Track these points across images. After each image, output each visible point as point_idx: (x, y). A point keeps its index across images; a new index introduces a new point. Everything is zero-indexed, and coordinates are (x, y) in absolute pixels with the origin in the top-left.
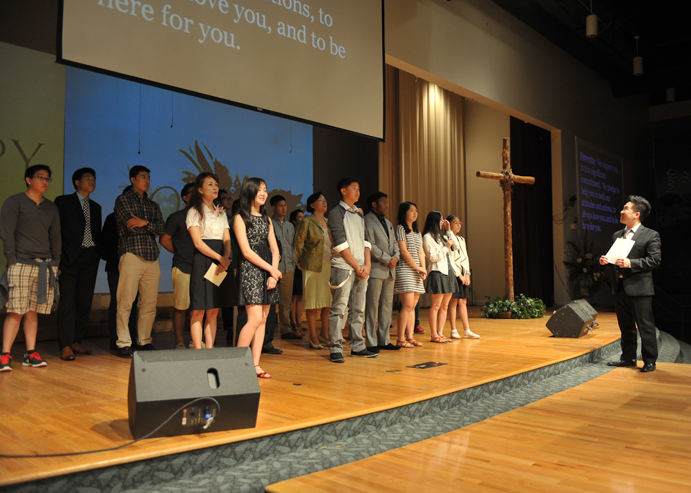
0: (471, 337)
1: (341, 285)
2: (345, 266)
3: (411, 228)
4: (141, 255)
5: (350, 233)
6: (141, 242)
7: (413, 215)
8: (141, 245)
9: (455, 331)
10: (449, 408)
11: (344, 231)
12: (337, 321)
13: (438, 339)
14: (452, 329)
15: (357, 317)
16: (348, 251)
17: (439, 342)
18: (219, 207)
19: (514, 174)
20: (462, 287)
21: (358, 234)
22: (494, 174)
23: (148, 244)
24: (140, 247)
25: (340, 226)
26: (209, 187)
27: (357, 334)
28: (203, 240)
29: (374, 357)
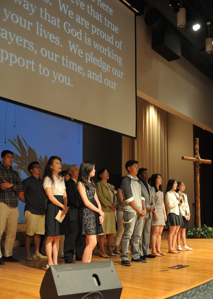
0: (187, 250)
1: (130, 221)
2: (132, 211)
3: (158, 188)
4: (9, 204)
5: (134, 192)
6: (9, 196)
7: (159, 181)
8: (9, 198)
9: (179, 246)
10: (203, 292)
11: (131, 190)
12: (127, 242)
13: (173, 251)
14: (178, 245)
15: (137, 240)
16: (133, 202)
17: (174, 253)
18: (62, 177)
19: (201, 158)
20: (186, 222)
21: (138, 193)
22: (191, 158)
23: (13, 197)
24: (8, 199)
25: (129, 188)
26: (57, 165)
27: (136, 249)
28: (54, 196)
29: (145, 262)
